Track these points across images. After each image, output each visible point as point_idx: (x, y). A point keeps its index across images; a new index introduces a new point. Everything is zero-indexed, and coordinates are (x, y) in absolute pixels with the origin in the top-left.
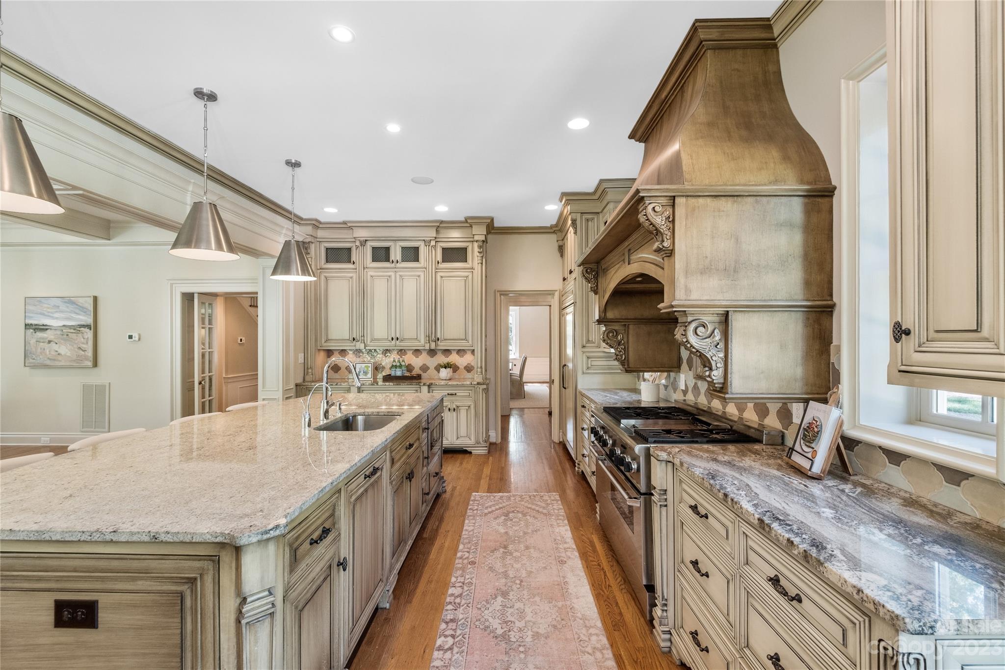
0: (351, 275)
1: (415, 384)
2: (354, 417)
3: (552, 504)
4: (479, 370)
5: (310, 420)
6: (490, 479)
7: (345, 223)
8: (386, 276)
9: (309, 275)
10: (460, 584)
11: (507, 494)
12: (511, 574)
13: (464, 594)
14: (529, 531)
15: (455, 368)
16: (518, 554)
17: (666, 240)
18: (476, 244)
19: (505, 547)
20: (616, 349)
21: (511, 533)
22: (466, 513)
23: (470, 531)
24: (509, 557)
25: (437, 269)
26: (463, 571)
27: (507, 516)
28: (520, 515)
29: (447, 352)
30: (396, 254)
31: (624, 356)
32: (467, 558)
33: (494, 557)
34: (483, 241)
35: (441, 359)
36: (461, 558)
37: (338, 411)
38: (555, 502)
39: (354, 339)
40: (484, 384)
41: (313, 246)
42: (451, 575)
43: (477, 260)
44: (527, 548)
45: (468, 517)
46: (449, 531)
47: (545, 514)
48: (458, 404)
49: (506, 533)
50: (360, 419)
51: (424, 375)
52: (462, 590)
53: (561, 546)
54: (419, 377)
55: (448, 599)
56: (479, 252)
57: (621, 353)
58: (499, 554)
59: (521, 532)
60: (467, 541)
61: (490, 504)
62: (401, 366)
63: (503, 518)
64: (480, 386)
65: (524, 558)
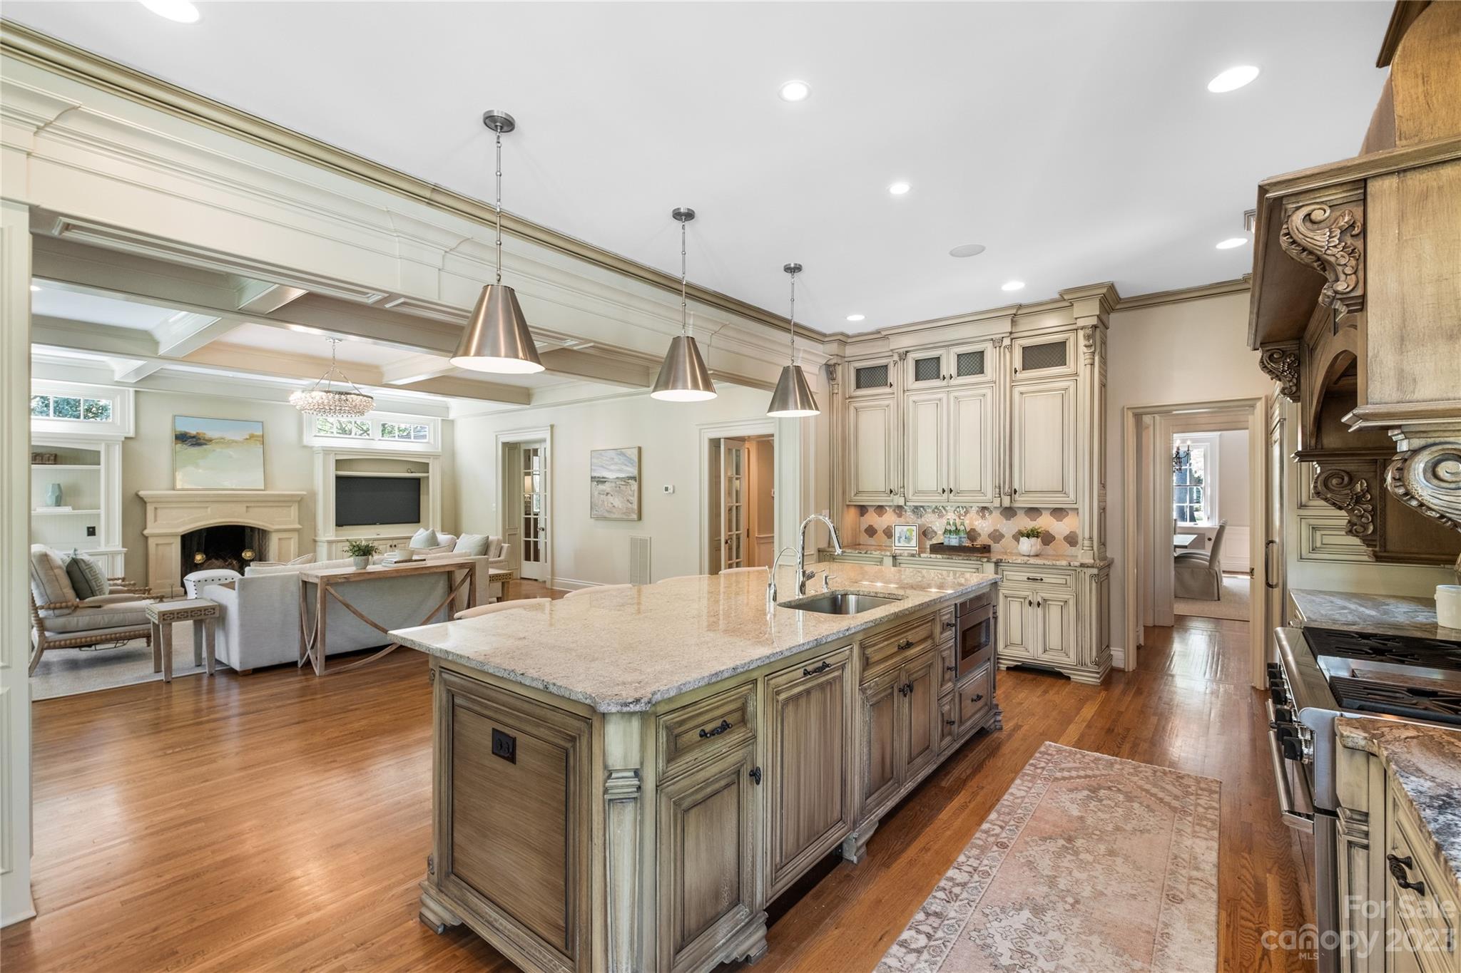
0: (886, 402)
1: (975, 558)
2: (845, 595)
3: (1197, 794)
4: (1087, 543)
5: (775, 593)
6: (1089, 726)
7: (878, 332)
8: (935, 400)
9: (810, 408)
10: (970, 869)
11: (1110, 757)
12: (1063, 883)
13: (970, 885)
14: (1127, 828)
15: (1047, 538)
16: (1090, 858)
17: (1342, 277)
18: (1081, 333)
19: (1070, 840)
20: (1350, 512)
21: (1090, 821)
22: (1022, 768)
23: (1017, 798)
24: (1069, 857)
25: (1012, 381)
26: (983, 852)
27: (1094, 792)
28: (1121, 797)
29: (1033, 512)
30: (949, 365)
31: (1371, 528)
32: (997, 835)
33: (1043, 847)
34: (1095, 327)
35: (1025, 523)
36: (986, 832)
37: (825, 586)
38: (1206, 793)
39: (891, 491)
40: (1093, 567)
41: (839, 369)
42: (960, 851)
43: (1084, 359)
44: (1111, 853)
45: (1023, 776)
46: (983, 788)
47: (1174, 810)
48: (1046, 596)
49: (1081, 818)
50: (852, 599)
51: (995, 547)
52: (969, 878)
53: (1183, 872)
54: (986, 549)
55: (942, 883)
56: (1086, 346)
57: (1364, 520)
58: (1052, 846)
59: (1111, 825)
60: (1007, 810)
61: (1071, 765)
62: (957, 531)
63: (1086, 793)
64: (1085, 570)
65: (1099, 867)
